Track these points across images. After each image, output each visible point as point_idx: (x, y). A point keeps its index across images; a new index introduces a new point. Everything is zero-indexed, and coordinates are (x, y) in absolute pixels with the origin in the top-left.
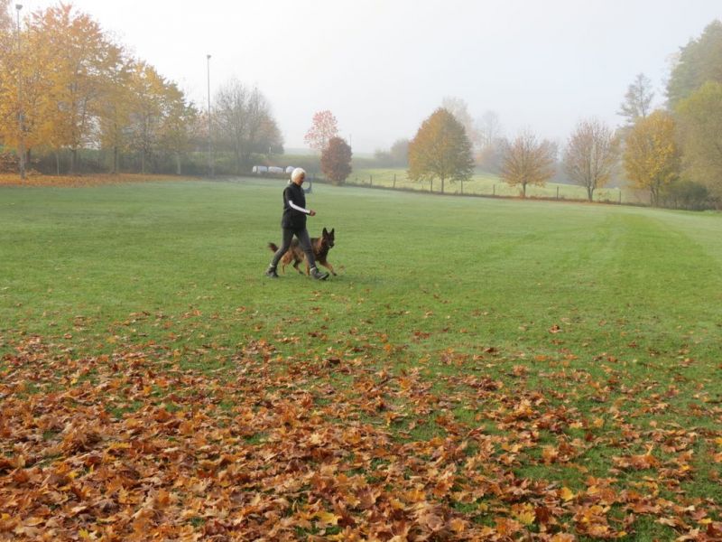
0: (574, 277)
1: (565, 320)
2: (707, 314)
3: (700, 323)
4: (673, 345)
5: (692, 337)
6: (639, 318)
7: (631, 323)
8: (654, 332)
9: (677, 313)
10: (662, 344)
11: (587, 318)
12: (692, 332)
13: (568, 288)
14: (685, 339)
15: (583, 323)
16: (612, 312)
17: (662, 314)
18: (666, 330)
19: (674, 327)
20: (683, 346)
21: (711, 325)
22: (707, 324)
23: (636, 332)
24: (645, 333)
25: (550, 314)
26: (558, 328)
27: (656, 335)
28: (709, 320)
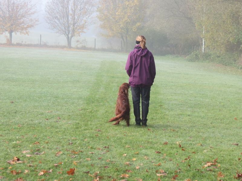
0: (42, 114)
1: (26, 153)
2: (151, 143)
3: (144, 151)
4: (117, 170)
5: (134, 163)
6: (92, 148)
7: (85, 153)
8: (103, 160)
9: (126, 143)
10: (107, 170)
11: (46, 150)
12: (135, 159)
13: (35, 124)
14: (128, 165)
15: (42, 155)
16: (69, 144)
17: (113, 144)
18: (113, 158)
19: (121, 155)
20: (126, 171)
21: (152, 153)
22: (148, 152)
23: (87, 161)
24: (94, 162)
25: (14, 147)
26: (18, 160)
27: (103, 162)
28: (151, 148)
